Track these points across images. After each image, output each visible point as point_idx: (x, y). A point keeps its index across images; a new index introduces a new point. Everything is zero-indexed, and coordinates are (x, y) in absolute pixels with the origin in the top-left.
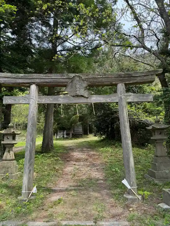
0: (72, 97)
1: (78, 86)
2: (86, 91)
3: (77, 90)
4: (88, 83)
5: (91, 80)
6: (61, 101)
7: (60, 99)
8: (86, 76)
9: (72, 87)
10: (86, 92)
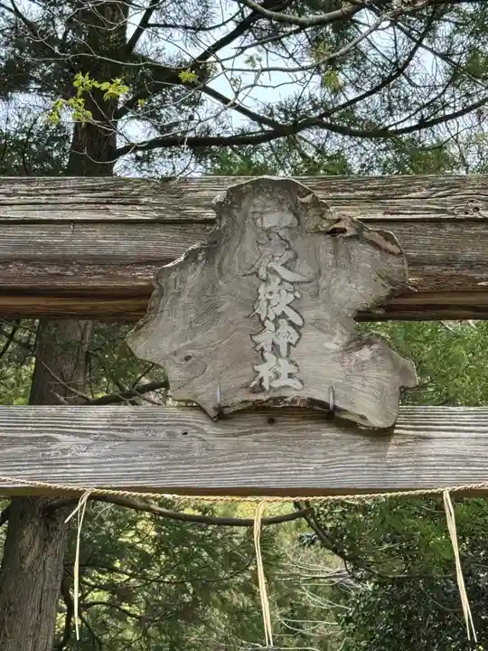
0: (211, 430)
1: (275, 299)
2: (365, 353)
3: (265, 339)
4: (395, 265)
5: (426, 244)
6: (76, 462)
7: (66, 441)
8: (374, 199)
9: (208, 309)
10: (361, 365)
